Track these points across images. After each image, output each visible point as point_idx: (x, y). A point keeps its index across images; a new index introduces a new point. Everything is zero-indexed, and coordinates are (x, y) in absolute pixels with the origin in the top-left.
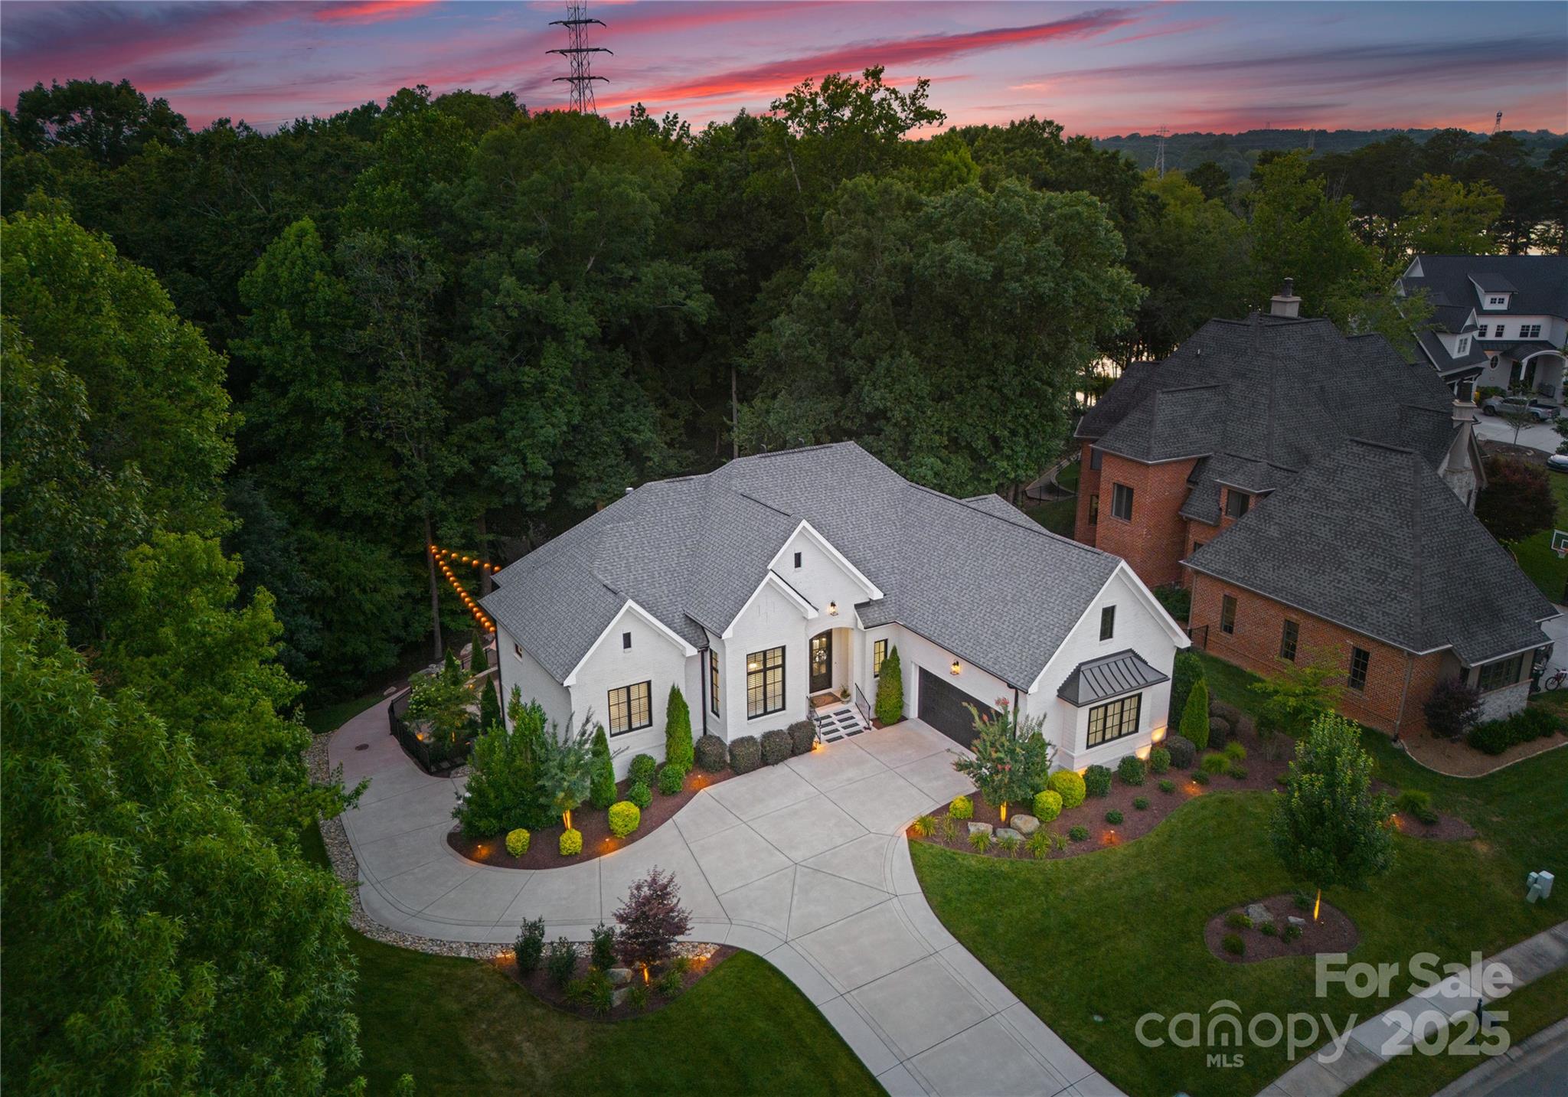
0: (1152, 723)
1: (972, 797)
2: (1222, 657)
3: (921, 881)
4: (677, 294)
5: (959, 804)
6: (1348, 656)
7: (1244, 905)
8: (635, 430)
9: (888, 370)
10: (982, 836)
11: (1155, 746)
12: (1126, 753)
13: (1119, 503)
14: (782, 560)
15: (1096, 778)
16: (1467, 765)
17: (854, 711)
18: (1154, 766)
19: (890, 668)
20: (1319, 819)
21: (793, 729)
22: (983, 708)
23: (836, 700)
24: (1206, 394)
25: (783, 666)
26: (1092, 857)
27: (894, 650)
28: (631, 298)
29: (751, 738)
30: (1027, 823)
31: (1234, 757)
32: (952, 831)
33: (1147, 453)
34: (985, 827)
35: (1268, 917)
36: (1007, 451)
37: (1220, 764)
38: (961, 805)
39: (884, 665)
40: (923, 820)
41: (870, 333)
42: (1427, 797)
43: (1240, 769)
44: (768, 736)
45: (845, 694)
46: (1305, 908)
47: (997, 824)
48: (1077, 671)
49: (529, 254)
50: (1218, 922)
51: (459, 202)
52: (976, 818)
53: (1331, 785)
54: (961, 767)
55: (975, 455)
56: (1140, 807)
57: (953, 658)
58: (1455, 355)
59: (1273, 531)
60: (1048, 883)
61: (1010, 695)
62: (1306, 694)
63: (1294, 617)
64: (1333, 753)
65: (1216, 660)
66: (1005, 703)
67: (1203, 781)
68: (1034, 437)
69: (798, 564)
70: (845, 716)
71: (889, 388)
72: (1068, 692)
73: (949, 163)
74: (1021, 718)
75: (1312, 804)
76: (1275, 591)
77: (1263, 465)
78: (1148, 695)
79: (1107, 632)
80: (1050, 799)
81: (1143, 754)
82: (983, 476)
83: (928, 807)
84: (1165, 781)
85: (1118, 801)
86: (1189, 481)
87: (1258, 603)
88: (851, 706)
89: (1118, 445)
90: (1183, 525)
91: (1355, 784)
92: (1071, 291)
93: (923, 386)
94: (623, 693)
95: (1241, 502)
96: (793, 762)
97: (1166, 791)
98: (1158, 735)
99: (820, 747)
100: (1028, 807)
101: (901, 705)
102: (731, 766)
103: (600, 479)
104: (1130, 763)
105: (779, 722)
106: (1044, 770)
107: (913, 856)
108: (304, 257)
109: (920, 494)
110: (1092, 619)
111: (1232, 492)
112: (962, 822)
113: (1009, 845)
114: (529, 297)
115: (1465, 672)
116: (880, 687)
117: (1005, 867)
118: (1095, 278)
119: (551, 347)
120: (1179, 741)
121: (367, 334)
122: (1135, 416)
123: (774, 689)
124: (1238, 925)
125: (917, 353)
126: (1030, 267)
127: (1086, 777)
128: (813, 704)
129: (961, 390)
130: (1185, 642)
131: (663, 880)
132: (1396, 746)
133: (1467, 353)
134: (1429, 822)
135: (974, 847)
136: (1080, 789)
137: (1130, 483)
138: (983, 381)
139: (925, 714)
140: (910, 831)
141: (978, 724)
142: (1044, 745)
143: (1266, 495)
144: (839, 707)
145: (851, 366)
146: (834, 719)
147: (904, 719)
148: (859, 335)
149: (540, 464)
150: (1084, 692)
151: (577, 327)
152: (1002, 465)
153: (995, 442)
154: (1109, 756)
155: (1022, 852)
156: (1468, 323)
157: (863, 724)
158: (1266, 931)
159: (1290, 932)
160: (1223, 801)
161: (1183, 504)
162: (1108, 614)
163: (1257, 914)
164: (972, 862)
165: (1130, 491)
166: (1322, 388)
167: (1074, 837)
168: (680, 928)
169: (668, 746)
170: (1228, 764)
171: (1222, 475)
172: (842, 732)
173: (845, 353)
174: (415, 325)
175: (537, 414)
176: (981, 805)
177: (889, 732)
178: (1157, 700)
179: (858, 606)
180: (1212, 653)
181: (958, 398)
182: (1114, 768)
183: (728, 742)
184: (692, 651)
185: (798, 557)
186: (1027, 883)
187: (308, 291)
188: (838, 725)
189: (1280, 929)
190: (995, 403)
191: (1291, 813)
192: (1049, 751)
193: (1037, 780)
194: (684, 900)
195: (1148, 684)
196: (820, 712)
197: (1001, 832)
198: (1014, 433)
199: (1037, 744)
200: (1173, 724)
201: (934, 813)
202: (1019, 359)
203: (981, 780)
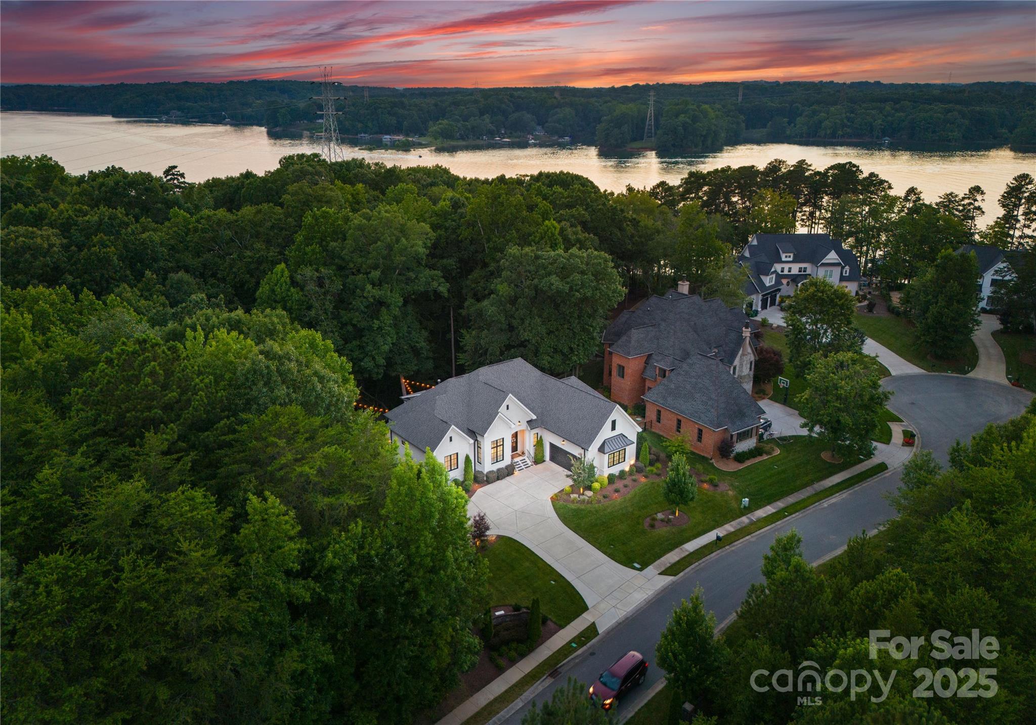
0: (629, 458)
1: (571, 486)
2: (657, 432)
3: (557, 513)
4: (435, 284)
5: (567, 489)
6: (696, 431)
7: (656, 514)
8: (417, 342)
9: (530, 324)
10: (575, 499)
11: (631, 466)
12: (621, 469)
13: (619, 372)
14: (503, 408)
15: (611, 478)
16: (731, 467)
17: (527, 459)
18: (631, 473)
19: (539, 443)
20: (674, 485)
21: (507, 467)
22: (574, 457)
23: (520, 455)
24: (651, 328)
25: (503, 445)
26: (610, 502)
27: (541, 437)
28: (416, 288)
29: (493, 471)
30: (589, 493)
31: (657, 468)
32: (565, 497)
33: (629, 354)
34: (576, 496)
35: (663, 517)
36: (576, 353)
37: (652, 471)
38: (568, 489)
39: (538, 442)
40: (555, 495)
41: (522, 309)
42: (716, 478)
43: (659, 472)
44: (499, 470)
45: (523, 453)
46: (674, 513)
47: (580, 495)
48: (604, 442)
49: (376, 274)
50: (648, 519)
51: (344, 252)
52: (572, 493)
53: (677, 475)
54: (568, 476)
55: (563, 354)
56: (626, 486)
57: (562, 439)
58: (768, 284)
59: (673, 386)
60: (596, 511)
61: (582, 451)
62: (679, 446)
63: (679, 418)
64: (678, 465)
65: (654, 433)
66: (581, 454)
67: (646, 477)
68: (586, 346)
69: (508, 409)
70: (524, 461)
71: (531, 331)
72: (601, 449)
73: (547, 226)
74: (586, 459)
75: (672, 480)
76: (673, 408)
77: (671, 358)
78: (628, 448)
79: (613, 428)
80: (596, 485)
81: (627, 469)
82: (567, 362)
83: (557, 491)
84: (634, 477)
85: (619, 485)
86: (645, 363)
87: (668, 412)
88: (525, 457)
89: (618, 349)
90: (644, 380)
91: (684, 474)
92: (598, 294)
93: (543, 330)
94: (449, 458)
95: (663, 373)
96: (508, 478)
97: (634, 481)
98: (633, 462)
99: (516, 473)
100: (589, 488)
101: (543, 456)
102: (487, 481)
103: (402, 364)
104: (622, 473)
105: (502, 465)
106: (594, 475)
107: (553, 506)
108: (285, 282)
109: (546, 378)
110: (608, 424)
111: (660, 369)
112: (568, 494)
113: (584, 501)
114: (376, 292)
115: (732, 436)
116: (536, 450)
117: (583, 507)
118: (607, 287)
119: (384, 310)
120: (640, 464)
121: (313, 313)
122: (624, 338)
123: (500, 453)
124: (654, 519)
125: (540, 316)
126: (583, 285)
127: (608, 478)
128: (513, 457)
129: (557, 330)
130: (640, 430)
131: (482, 514)
132: (711, 461)
133: (773, 283)
134: (716, 486)
135: (573, 502)
136: (606, 481)
137: (623, 364)
138: (566, 326)
139: (552, 459)
140: (552, 498)
141: (573, 462)
142: (594, 467)
143: (672, 370)
144: (521, 458)
145: (515, 323)
146: (520, 462)
147: (544, 461)
148: (517, 310)
149: (382, 361)
150: (607, 449)
151: (396, 302)
152: (575, 358)
153: (571, 349)
154: (615, 470)
155: (588, 502)
156: (773, 270)
157: (530, 464)
158: (662, 520)
159: (669, 520)
160: (653, 483)
161: (643, 372)
162: (614, 422)
163: (660, 516)
164: (573, 506)
165: (623, 367)
166: (695, 324)
167: (604, 497)
168: (487, 528)
169: (465, 475)
170: (655, 470)
171: (657, 361)
172: (523, 467)
173: (512, 316)
174: (330, 307)
175: (380, 340)
176: (574, 489)
177: (539, 466)
178: (631, 450)
179: (528, 422)
180: (653, 430)
181: (557, 333)
182: (617, 474)
183: (485, 473)
184: (472, 441)
185: (508, 406)
186: (590, 512)
187: (288, 296)
188: (522, 465)
189: (666, 520)
190: (571, 335)
191: (667, 484)
192: (596, 469)
193: (592, 479)
194: (489, 520)
195: (628, 445)
196: (516, 460)
197: (581, 497)
198: (578, 345)
199: (592, 467)
200: (637, 458)
201: (560, 492)
202: (579, 317)
203: (574, 480)
